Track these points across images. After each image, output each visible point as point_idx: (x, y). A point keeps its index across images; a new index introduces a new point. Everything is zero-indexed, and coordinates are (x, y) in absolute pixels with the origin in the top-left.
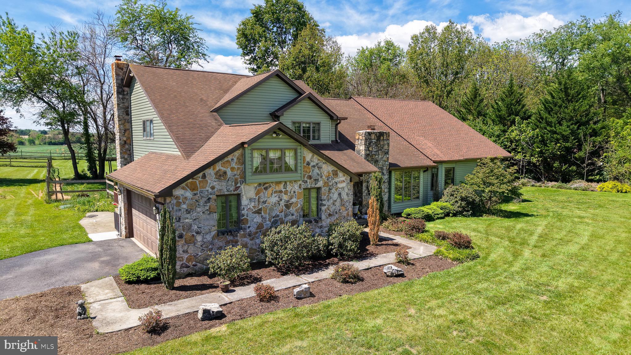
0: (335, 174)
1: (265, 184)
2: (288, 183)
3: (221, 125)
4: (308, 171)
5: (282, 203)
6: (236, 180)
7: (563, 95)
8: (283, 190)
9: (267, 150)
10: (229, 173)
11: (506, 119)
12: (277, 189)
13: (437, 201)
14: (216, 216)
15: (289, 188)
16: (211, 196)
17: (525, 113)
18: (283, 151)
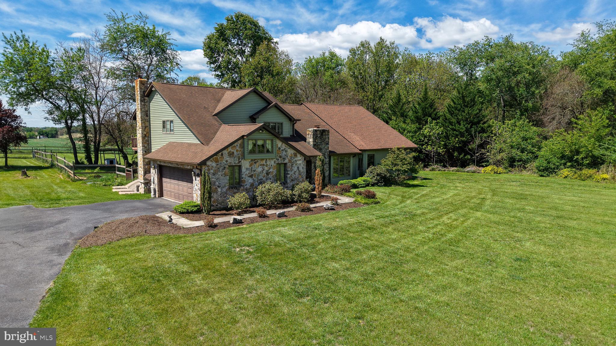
0: (295, 155)
1: (255, 160)
2: (268, 160)
3: (221, 125)
4: (279, 153)
5: (265, 172)
6: (239, 157)
7: (461, 101)
8: (265, 164)
9: (256, 140)
10: (235, 153)
11: (422, 120)
12: (262, 163)
13: (362, 176)
14: (228, 178)
15: (268, 163)
16: (226, 166)
17: (436, 115)
18: (265, 140)
